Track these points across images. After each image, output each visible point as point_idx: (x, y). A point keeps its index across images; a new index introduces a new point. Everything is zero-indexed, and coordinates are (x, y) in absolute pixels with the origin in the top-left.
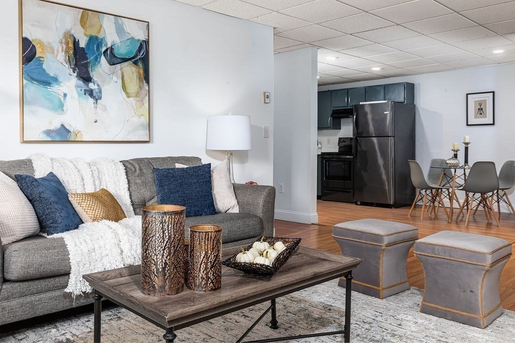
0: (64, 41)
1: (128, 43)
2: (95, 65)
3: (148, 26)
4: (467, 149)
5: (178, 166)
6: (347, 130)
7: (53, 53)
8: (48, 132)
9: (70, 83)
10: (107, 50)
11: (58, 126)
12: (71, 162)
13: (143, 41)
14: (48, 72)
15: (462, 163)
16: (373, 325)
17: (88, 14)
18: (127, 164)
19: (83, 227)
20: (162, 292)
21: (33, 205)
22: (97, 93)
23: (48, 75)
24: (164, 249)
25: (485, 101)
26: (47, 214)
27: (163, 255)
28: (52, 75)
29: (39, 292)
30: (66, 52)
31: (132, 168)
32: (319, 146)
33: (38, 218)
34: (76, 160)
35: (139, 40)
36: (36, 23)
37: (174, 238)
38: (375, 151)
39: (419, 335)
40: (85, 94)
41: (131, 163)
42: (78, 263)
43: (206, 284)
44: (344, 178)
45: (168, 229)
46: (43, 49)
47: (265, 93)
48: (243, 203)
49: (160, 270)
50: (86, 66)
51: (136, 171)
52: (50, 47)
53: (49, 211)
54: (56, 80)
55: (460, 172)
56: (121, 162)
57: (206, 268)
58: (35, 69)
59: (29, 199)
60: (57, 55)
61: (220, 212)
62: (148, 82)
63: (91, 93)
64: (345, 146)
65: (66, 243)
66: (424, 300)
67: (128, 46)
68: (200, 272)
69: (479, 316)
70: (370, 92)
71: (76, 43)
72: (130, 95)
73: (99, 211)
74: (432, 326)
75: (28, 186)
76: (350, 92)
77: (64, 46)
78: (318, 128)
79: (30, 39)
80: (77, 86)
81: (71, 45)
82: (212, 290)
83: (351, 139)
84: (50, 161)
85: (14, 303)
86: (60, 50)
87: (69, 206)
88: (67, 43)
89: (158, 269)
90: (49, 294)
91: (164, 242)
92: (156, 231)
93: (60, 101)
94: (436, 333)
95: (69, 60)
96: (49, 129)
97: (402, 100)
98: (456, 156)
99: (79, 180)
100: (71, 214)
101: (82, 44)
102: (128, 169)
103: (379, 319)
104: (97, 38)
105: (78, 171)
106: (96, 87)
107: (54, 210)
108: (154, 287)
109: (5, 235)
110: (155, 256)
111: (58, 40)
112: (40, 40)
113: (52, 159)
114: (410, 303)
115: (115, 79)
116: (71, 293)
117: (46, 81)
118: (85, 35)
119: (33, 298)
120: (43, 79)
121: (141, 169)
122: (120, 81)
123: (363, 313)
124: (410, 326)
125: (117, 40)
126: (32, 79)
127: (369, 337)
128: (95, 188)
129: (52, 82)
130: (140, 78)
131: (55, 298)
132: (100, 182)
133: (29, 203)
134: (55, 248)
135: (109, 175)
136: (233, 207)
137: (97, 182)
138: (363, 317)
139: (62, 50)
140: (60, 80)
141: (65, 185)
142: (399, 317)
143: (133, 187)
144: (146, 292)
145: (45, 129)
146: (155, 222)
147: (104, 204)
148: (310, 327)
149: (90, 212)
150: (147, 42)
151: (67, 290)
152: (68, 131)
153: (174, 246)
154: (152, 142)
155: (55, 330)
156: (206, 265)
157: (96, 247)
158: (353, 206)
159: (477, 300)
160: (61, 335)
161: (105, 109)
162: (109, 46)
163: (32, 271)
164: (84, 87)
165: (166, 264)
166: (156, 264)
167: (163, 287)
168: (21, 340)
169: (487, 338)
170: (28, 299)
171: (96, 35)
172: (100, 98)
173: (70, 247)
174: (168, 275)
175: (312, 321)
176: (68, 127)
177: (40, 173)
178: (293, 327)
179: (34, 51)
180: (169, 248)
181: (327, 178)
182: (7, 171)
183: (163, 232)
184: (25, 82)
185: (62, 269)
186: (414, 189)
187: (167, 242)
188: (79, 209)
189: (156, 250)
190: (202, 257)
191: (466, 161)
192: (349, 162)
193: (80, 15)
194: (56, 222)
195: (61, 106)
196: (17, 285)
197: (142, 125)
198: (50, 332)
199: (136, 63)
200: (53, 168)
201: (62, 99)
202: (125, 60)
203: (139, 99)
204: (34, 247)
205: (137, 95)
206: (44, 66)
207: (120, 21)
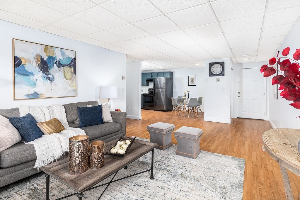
0: (36, 58)
1: (67, 59)
2: (51, 67)
3: (76, 52)
4: (188, 93)
5: (89, 106)
6: (151, 86)
7: (31, 63)
8: (28, 95)
9: (39, 75)
10: (57, 61)
11: (33, 92)
12: (39, 108)
13: (73, 58)
14: (28, 70)
15: (187, 98)
16: (160, 162)
17: (48, 48)
18: (66, 106)
19: (44, 137)
20: (78, 173)
21: (18, 130)
22: (52, 78)
23: (28, 72)
24: (79, 156)
25: (194, 78)
26: (25, 134)
27: (78, 158)
28: (30, 72)
29: (20, 170)
30: (37, 62)
31: (68, 108)
32: (142, 91)
33: (21, 135)
34: (41, 107)
35: (71, 58)
36: (22, 50)
37: (84, 150)
38: (161, 94)
39: (176, 165)
40: (46, 79)
41: (68, 106)
42: (41, 155)
43: (98, 166)
44: (150, 102)
45: (81, 147)
46: (25, 61)
47: (123, 77)
48: (114, 118)
49: (77, 164)
50: (47, 68)
51: (70, 109)
52: (29, 61)
53: (27, 132)
54: (32, 74)
55: (186, 101)
56: (63, 105)
57: (98, 160)
58: (21, 69)
59: (16, 128)
60: (32, 64)
61: (105, 122)
62: (75, 73)
63: (49, 79)
64: (151, 91)
65: (34, 147)
66: (177, 150)
67: (67, 60)
68: (95, 161)
69: (194, 155)
70: (159, 74)
71: (42, 59)
72: (68, 79)
73: (52, 129)
74: (180, 160)
75: (15, 123)
76: (152, 74)
77: (36, 60)
78: (142, 85)
79: (19, 57)
80: (42, 76)
81: (39, 60)
82: (100, 167)
83: (153, 89)
84: (28, 108)
85: (6, 177)
86: (34, 61)
87: (37, 128)
88: (38, 59)
89: (76, 164)
90: (25, 170)
91: (79, 153)
92: (75, 149)
93: (34, 82)
94: (181, 163)
95: (39, 65)
96: (28, 94)
97: (169, 77)
98: (185, 96)
99: (42, 115)
100: (38, 132)
101: (45, 59)
102: (66, 108)
103: (163, 159)
104: (52, 57)
105: (42, 112)
106: (52, 76)
107: (29, 131)
108: (74, 171)
109: (2, 146)
110: (75, 159)
111: (33, 57)
112: (24, 58)
113: (29, 107)
114: (173, 151)
115: (61, 73)
116: (36, 168)
117: (27, 74)
118: (47, 56)
119: (16, 173)
120: (25, 73)
121: (72, 108)
122: (63, 74)
123: (157, 157)
124: (173, 161)
125: (61, 58)
126: (20, 74)
127: (159, 168)
128: (51, 118)
129: (30, 75)
130: (72, 72)
131: (29, 171)
132: (53, 115)
133: (16, 129)
134: (28, 150)
135: (57, 112)
136: (110, 120)
137: (52, 116)
138: (157, 159)
139: (35, 62)
140: (34, 73)
141: (36, 118)
142: (169, 158)
143: (68, 116)
144: (71, 173)
145: (27, 94)
146: (75, 145)
147: (54, 126)
148: (139, 166)
149: (47, 130)
150: (75, 59)
151: (34, 167)
152: (38, 94)
153: (83, 154)
154: (77, 96)
155: (29, 183)
156: (98, 158)
157: (50, 146)
158: (153, 111)
159: (193, 150)
160: (32, 185)
161: (56, 85)
162: (58, 60)
163: (16, 162)
164: (46, 76)
165: (80, 161)
166: (75, 162)
167: (79, 171)
168: (10, 191)
169: (196, 163)
170: (14, 174)
171: (52, 56)
172: (54, 80)
173: (37, 148)
174: (80, 165)
175: (139, 163)
176: (37, 92)
177: (23, 114)
178: (133, 167)
179: (20, 62)
180: (81, 155)
181: (145, 102)
182: (5, 115)
183: (79, 149)
184: (15, 75)
185: (32, 158)
186: (172, 106)
187: (80, 153)
188: (42, 129)
189: (75, 156)
190: (96, 156)
191: (188, 97)
192: (152, 97)
193: (44, 48)
194: (30, 136)
195: (35, 84)
196: (7, 169)
197: (73, 90)
198: (26, 184)
199: (70, 67)
200: (29, 111)
201: (35, 81)
202: (65, 65)
203: (72, 80)
204: (17, 151)
205: (71, 79)
206: (26, 68)
207: (63, 50)
